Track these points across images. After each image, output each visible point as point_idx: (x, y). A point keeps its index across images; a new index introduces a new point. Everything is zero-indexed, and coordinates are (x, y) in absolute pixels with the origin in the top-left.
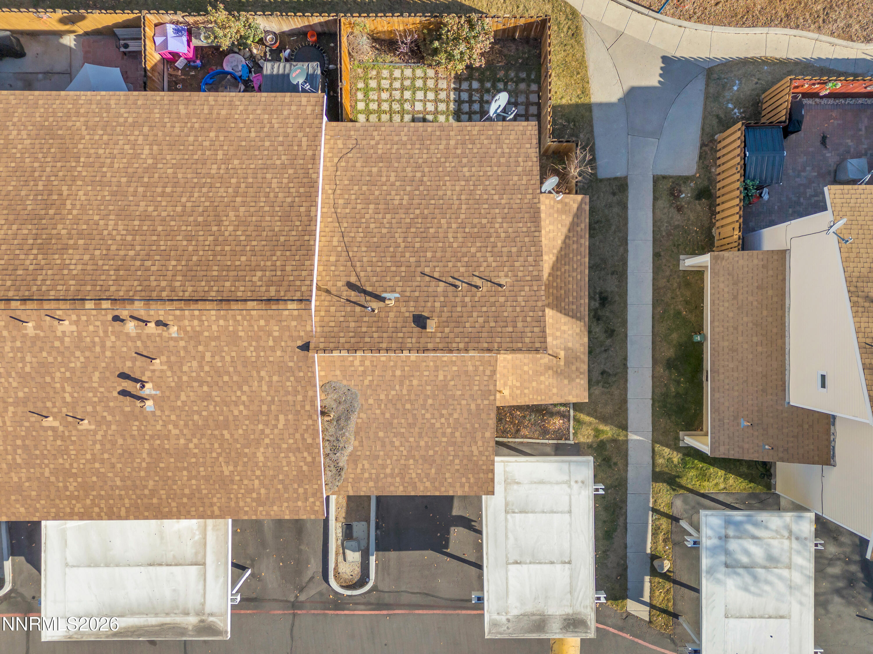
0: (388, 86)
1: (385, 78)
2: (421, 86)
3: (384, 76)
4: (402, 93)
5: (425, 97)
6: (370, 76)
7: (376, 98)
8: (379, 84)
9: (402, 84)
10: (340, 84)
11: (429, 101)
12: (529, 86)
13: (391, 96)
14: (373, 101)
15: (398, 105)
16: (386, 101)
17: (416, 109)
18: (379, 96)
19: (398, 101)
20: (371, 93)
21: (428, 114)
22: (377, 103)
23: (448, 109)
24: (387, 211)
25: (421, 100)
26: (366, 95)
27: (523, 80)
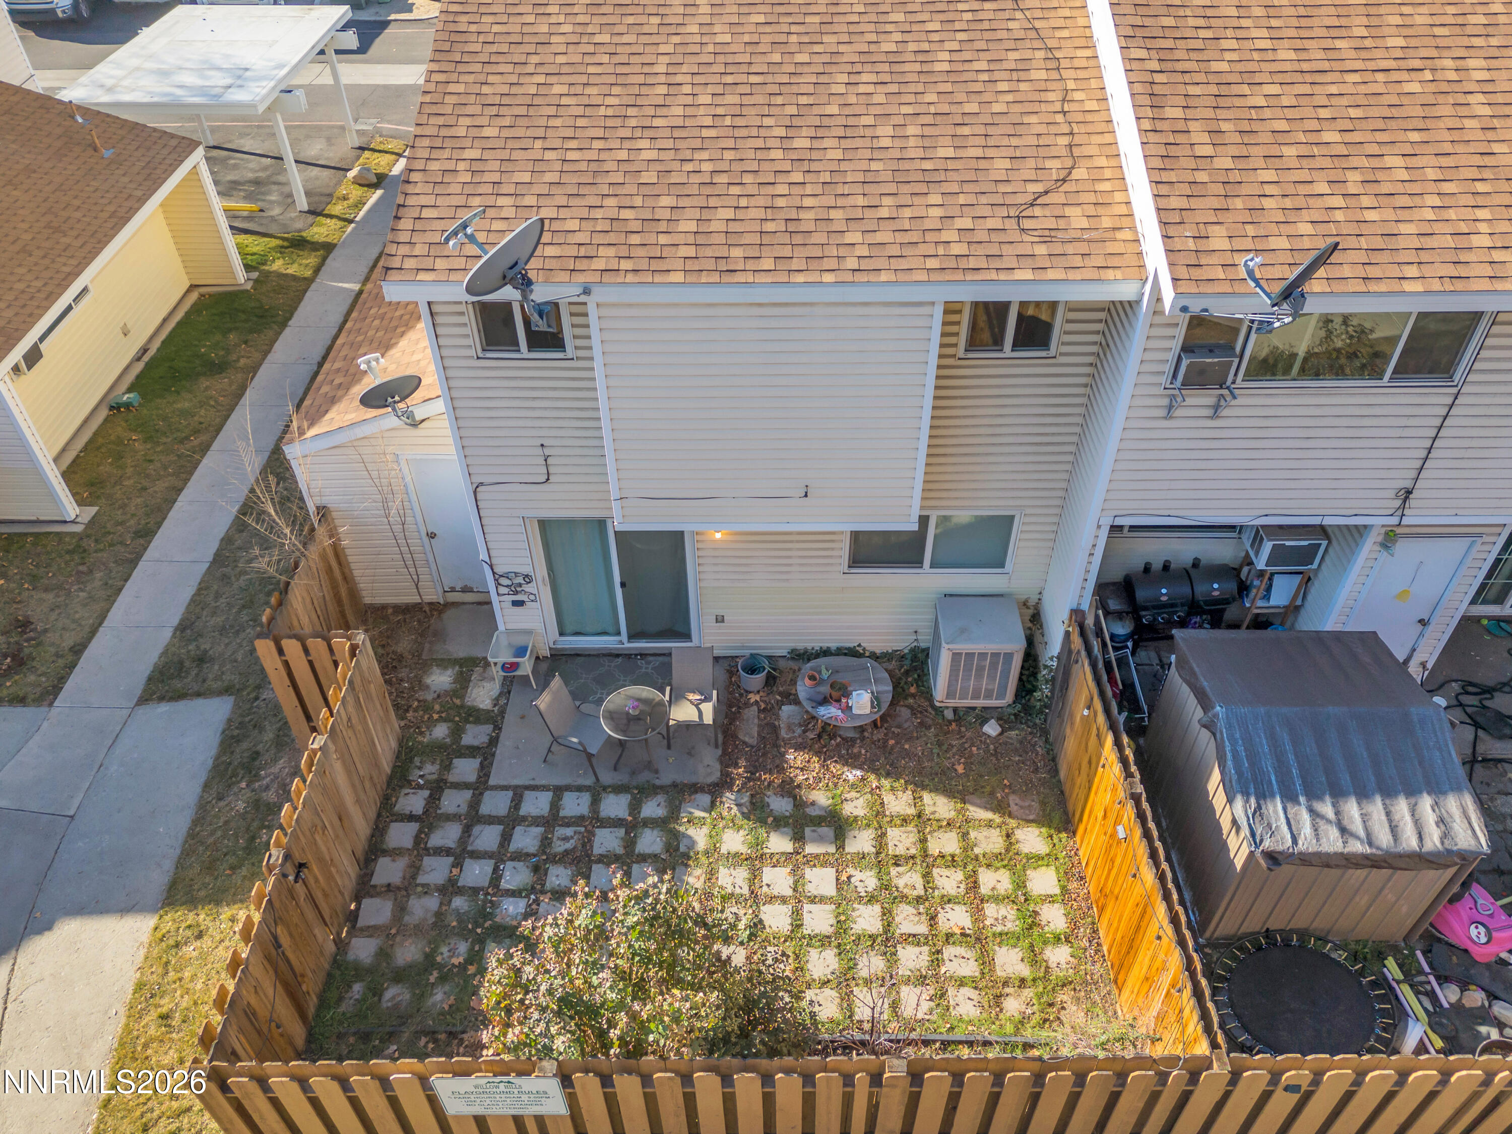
0: (949, 951)
1: (961, 982)
2: (814, 953)
3: (967, 991)
4: (888, 926)
5: (797, 914)
6: (1028, 993)
7: (991, 910)
8: (986, 961)
9: (892, 959)
10: (1140, 789)
11: (784, 900)
12: (383, 954)
13: (933, 918)
14: (997, 899)
15: (901, 883)
16: (948, 900)
17: (830, 872)
18: (977, 913)
19: (904, 898)
20: (1013, 925)
21: (788, 856)
22: (984, 890)
23: (711, 874)
24: (894, 60)
25: (813, 900)
26: (1032, 923)
27: (399, 976)
